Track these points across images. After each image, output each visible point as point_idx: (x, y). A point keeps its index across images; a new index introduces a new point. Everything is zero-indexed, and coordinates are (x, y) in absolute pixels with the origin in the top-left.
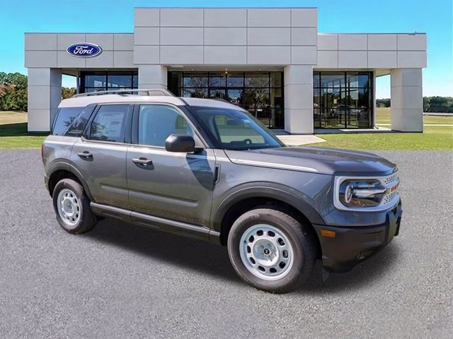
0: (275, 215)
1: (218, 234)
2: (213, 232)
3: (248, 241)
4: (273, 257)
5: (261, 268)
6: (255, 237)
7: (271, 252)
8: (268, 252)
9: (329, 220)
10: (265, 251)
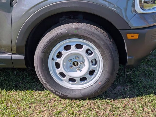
0: (83, 28)
1: (22, 57)
2: (15, 57)
3: (55, 57)
4: (82, 67)
5: (72, 80)
6: (63, 52)
7: (79, 64)
8: (77, 64)
9: (134, 24)
10: (74, 64)
